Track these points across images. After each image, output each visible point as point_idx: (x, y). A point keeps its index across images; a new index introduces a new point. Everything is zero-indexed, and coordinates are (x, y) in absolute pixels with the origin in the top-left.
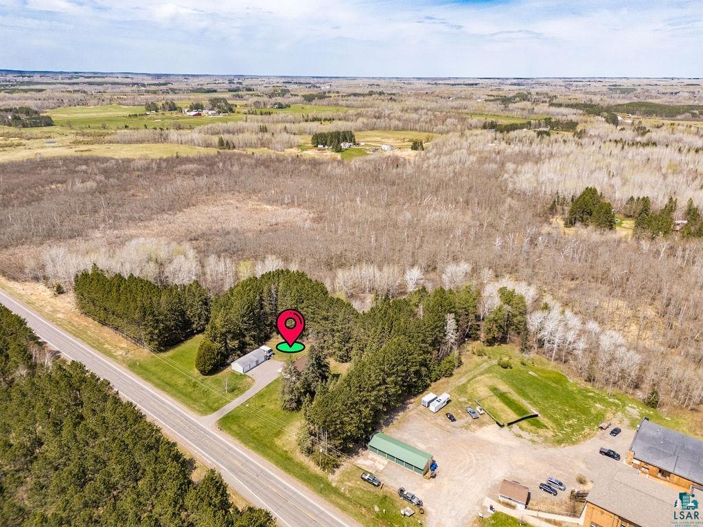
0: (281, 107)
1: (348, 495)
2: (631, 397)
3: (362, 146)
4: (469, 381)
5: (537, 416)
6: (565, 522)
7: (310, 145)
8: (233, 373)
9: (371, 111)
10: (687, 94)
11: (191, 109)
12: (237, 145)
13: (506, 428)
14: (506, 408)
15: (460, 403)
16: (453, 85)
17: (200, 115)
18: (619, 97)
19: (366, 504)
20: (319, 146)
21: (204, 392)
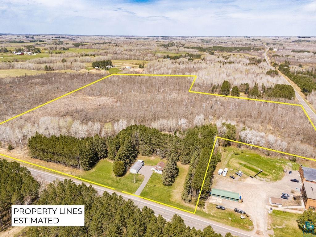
0: (64, 49)
1: (216, 216)
2: (285, 159)
3: (116, 67)
4: (229, 162)
5: (262, 171)
6: (298, 208)
7: (91, 67)
8: (132, 174)
9: (111, 51)
10: (230, 43)
11: (17, 51)
12: (54, 68)
13: (254, 178)
14: (249, 170)
15: (232, 171)
16: (138, 39)
17: (23, 54)
18: (206, 44)
19: (224, 218)
20: (96, 68)
21: (124, 185)
